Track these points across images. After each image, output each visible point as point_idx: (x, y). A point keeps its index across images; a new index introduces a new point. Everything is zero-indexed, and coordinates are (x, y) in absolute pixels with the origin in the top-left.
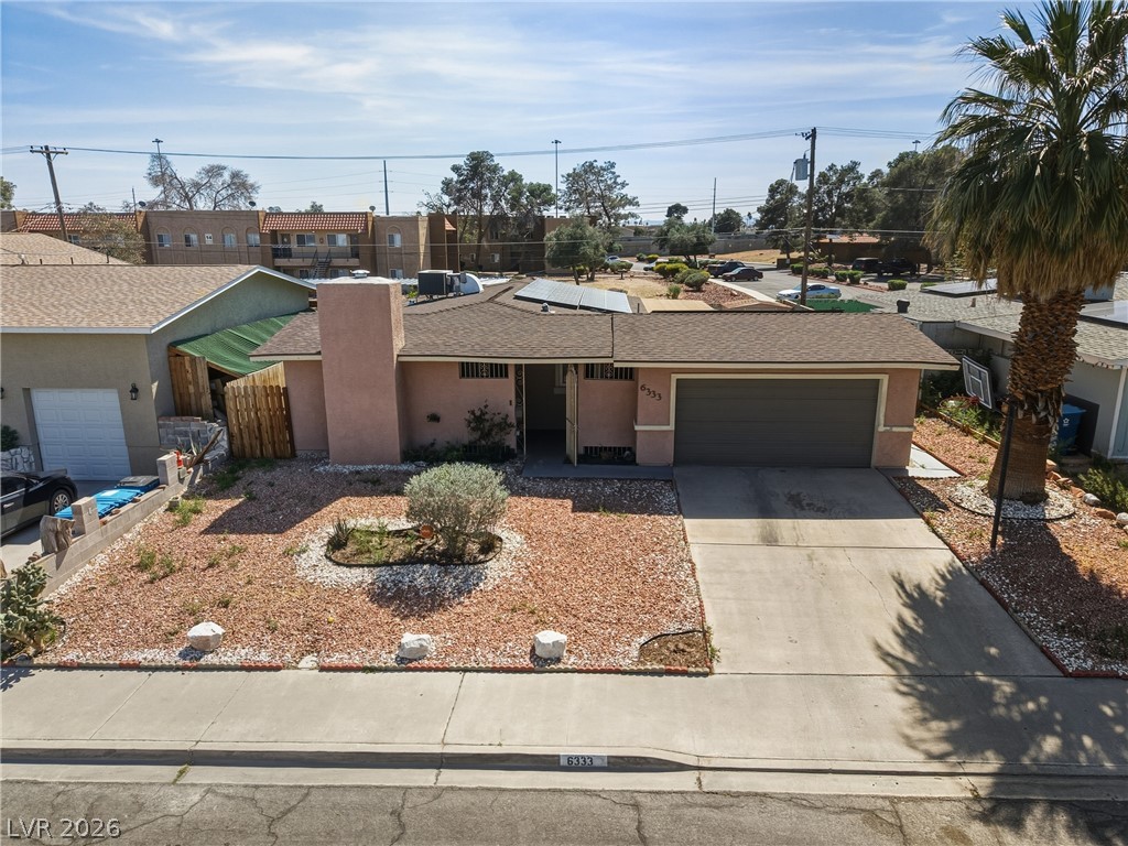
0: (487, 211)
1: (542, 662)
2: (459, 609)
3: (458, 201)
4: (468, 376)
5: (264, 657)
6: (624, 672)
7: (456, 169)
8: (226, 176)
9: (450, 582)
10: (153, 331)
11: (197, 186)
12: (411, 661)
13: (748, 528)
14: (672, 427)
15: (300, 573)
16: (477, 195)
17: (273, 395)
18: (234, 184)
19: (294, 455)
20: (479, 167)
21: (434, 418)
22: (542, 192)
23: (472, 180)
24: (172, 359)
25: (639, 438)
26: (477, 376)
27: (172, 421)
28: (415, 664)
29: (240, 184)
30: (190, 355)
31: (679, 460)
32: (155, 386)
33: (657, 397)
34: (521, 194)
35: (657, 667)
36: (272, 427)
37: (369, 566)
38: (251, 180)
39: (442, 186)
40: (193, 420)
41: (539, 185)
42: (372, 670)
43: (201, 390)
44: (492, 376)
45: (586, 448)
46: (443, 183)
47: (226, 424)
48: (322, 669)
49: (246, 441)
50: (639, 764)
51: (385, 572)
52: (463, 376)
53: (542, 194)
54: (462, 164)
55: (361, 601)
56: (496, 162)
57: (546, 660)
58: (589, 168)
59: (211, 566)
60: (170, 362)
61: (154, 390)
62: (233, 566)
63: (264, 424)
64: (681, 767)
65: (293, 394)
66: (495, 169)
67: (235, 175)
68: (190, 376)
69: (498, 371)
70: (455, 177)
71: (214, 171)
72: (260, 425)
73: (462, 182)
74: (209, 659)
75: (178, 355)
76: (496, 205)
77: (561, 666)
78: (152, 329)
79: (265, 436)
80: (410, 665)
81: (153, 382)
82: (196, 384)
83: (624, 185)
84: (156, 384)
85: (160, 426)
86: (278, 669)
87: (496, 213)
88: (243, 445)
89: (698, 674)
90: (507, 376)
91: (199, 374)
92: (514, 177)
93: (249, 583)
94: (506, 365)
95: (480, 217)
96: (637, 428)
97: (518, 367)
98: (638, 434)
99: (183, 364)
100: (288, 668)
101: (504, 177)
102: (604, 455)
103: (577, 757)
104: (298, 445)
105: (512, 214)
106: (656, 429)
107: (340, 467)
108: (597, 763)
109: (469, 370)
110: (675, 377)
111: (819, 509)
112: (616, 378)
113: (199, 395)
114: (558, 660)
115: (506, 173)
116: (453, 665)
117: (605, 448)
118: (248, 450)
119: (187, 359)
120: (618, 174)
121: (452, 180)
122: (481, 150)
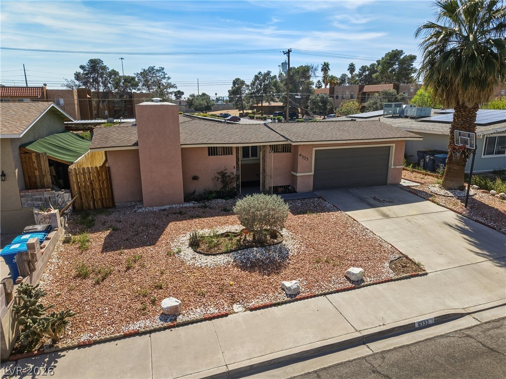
0: (101, 89)
2: (291, 266)
3: (85, 84)
4: (212, 155)
6: (396, 280)
7: (82, 67)
9: (274, 254)
10: (21, 136)
13: (372, 212)
14: (312, 173)
15: (189, 263)
16: (96, 80)
17: (102, 172)
19: (114, 206)
20: (95, 66)
21: (195, 178)
22: (131, 80)
23: (91, 73)
24: (22, 155)
25: (299, 180)
26: (217, 154)
27: (30, 193)
28: (298, 296)
30: (36, 152)
31: (316, 188)
33: (306, 159)
34: (120, 81)
35: (405, 275)
37: (224, 253)
39: (74, 76)
40: (46, 191)
41: (129, 77)
42: (280, 304)
43: (44, 173)
44: (224, 154)
46: (75, 74)
47: (70, 191)
48: (251, 310)
49: (84, 200)
50: (446, 318)
51: (236, 255)
52: (209, 155)
54: (86, 65)
55: (237, 271)
56: (104, 65)
58: (151, 70)
59: (128, 268)
60: (21, 158)
62: (143, 266)
64: (462, 315)
66: (104, 68)
68: (36, 165)
69: (227, 151)
70: (81, 71)
73: (87, 74)
74: (181, 318)
75: (26, 153)
76: (106, 86)
77: (366, 283)
78: (21, 134)
80: (297, 298)
81: (16, 170)
82: (40, 170)
83: (169, 78)
85: (21, 197)
86: (226, 315)
87: (105, 90)
89: (423, 275)
90: (232, 154)
91: (42, 163)
92: (114, 73)
93: (162, 273)
94: (231, 147)
95: (97, 93)
96: (298, 175)
97: (237, 148)
98: (298, 177)
99: (30, 158)
100: (232, 314)
101: (109, 72)
102: (280, 190)
103: (422, 322)
104: (116, 200)
105: (114, 91)
106: (305, 175)
107: (151, 208)
108: (430, 322)
109: (213, 151)
110: (315, 149)
111: (389, 202)
112: (283, 152)
113: (42, 176)
114: (362, 280)
115: (110, 70)
116: (317, 293)
117: (280, 186)
118: (85, 205)
119: (33, 154)
120: (166, 73)
121: (80, 73)
122: (96, 58)
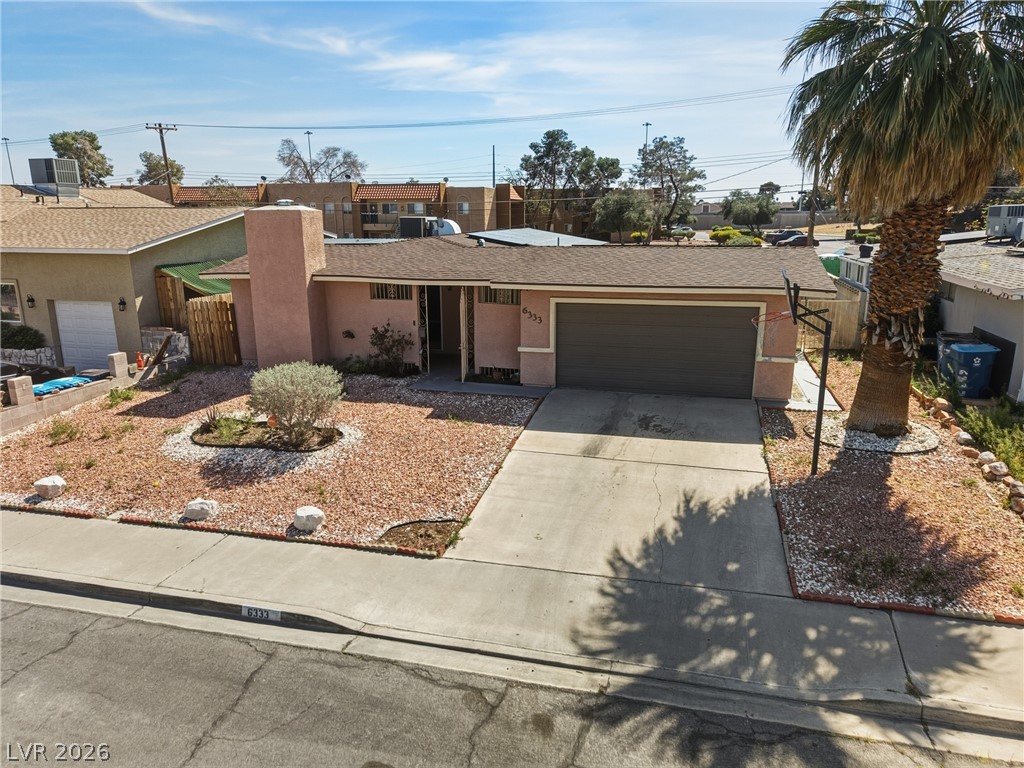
0: (560, 184)
1: (297, 533)
2: (263, 485)
3: (534, 175)
4: (377, 297)
5: (83, 508)
6: (360, 548)
7: (534, 146)
8: (340, 157)
9: (273, 463)
10: (130, 253)
11: (317, 165)
12: (191, 520)
13: (579, 440)
14: (551, 349)
15: (163, 448)
16: (551, 170)
17: (222, 310)
18: (345, 163)
19: (240, 363)
20: (554, 143)
21: (349, 335)
22: (610, 166)
23: (547, 156)
24: (158, 279)
25: (523, 359)
26: (386, 297)
27: (153, 331)
28: (193, 523)
29: (351, 163)
30: (171, 277)
31: (561, 382)
32: (139, 301)
33: (538, 320)
34: (591, 168)
35: (392, 546)
36: (221, 338)
37: (217, 446)
38: (360, 160)
39: (521, 162)
41: (607, 159)
42: (157, 525)
44: (399, 298)
45: (483, 368)
46: (522, 159)
47: (188, 335)
48: (122, 521)
49: (203, 349)
50: (306, 622)
51: (226, 452)
52: (373, 297)
53: (611, 168)
54: (540, 142)
55: (193, 473)
56: (569, 140)
57: (300, 531)
58: (661, 144)
59: (103, 438)
60: (155, 281)
61: (138, 304)
62: (119, 439)
63: (215, 334)
64: (343, 630)
65: (239, 309)
66: (569, 145)
67: (347, 155)
68: (170, 294)
69: (403, 292)
70: (533, 155)
71: (331, 152)
72: (212, 335)
73: (539, 158)
74: (45, 505)
75: (163, 276)
76: (570, 179)
77: (308, 537)
78: (128, 250)
79: (217, 345)
80: (189, 524)
81: (137, 297)
82: (175, 300)
83: (692, 158)
84: (141, 298)
85: (142, 335)
86: (88, 517)
87: (568, 187)
88: (200, 352)
89: (424, 556)
90: (411, 298)
91: (178, 292)
92: (586, 153)
94: (411, 286)
95: (553, 191)
96: (520, 349)
97: (421, 289)
98: (522, 355)
99: (165, 283)
100: (98, 518)
101: (576, 153)
102: (496, 375)
103: (256, 610)
104: (243, 355)
105: (582, 186)
106: (538, 352)
108: (272, 617)
109: (381, 292)
110: (553, 301)
114: (310, 532)
115: (578, 149)
116: (223, 528)
117: (497, 369)
118: (204, 356)
119: (168, 279)
120: (685, 148)
121: (530, 157)
122: (556, 129)
